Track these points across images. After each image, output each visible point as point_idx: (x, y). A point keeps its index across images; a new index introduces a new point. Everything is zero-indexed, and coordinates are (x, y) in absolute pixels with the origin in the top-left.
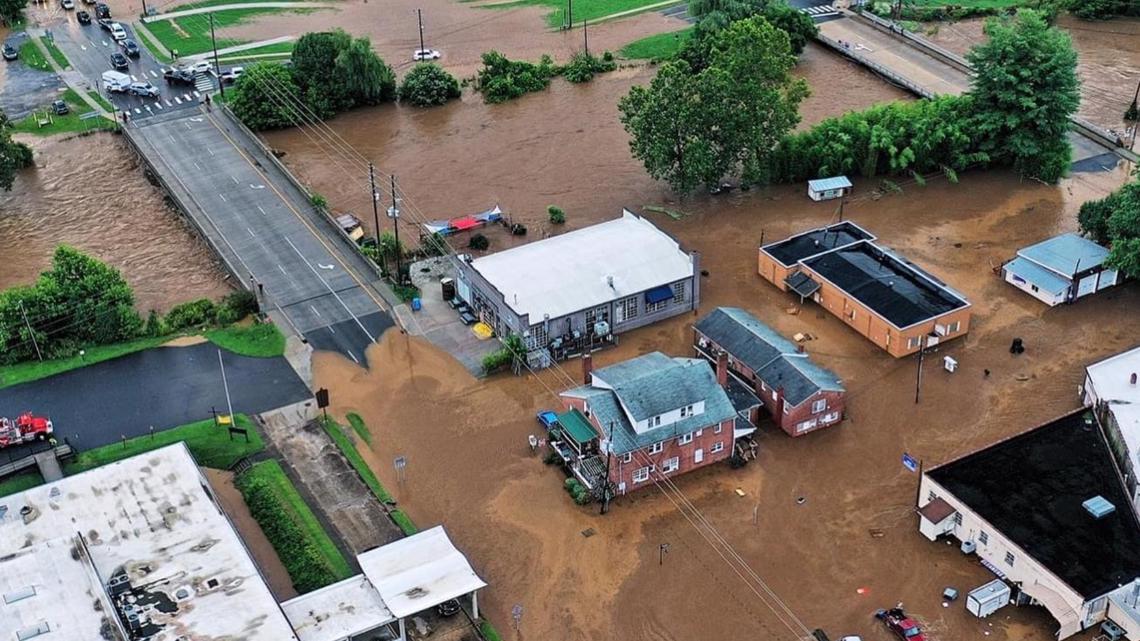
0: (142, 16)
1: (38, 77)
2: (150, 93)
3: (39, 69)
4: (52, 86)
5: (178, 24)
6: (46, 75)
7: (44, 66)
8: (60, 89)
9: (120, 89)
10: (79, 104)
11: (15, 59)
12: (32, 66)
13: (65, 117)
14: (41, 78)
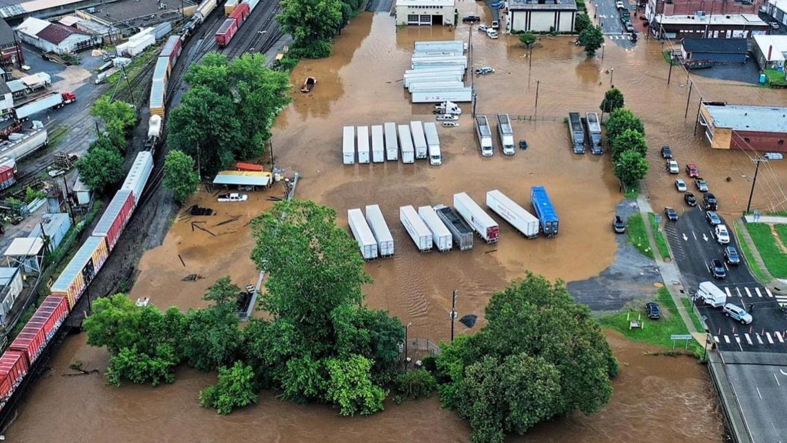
0: (744, 213)
1: (638, 262)
2: (742, 320)
3: (641, 250)
4: (650, 278)
5: (778, 233)
6: (646, 262)
7: (646, 250)
8: (656, 284)
9: (713, 305)
10: (671, 311)
11: (622, 233)
12: (635, 245)
13: (656, 323)
14: (640, 264)
